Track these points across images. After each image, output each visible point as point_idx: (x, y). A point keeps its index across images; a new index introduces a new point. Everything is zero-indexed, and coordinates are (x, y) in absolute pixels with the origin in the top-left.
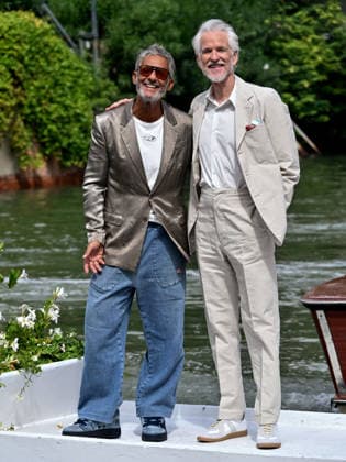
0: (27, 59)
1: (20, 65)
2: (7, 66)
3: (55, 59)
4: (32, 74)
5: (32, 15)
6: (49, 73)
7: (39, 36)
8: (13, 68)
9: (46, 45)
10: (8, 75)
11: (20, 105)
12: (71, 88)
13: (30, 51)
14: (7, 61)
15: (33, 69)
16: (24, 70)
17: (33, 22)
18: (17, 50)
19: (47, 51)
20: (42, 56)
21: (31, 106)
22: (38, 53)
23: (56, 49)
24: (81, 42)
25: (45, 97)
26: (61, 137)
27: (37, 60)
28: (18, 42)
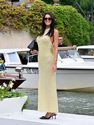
0: (69, 19)
1: (67, 21)
2: (63, 21)
3: (78, 20)
4: (70, 24)
5: (72, 6)
6: (76, 24)
7: (73, 13)
8: (65, 22)
9: (75, 16)
10: (63, 24)
11: (66, 33)
12: (82, 28)
13: (70, 17)
14: (63, 20)
15: (71, 22)
16: (68, 23)
17: (72, 9)
18: (66, 17)
19: (75, 17)
20: (74, 19)
21: (70, 33)
22: (73, 18)
23: (78, 17)
24: (88, 15)
25: (74, 31)
26: (78, 42)
27: (72, 20)
28: (66, 14)
